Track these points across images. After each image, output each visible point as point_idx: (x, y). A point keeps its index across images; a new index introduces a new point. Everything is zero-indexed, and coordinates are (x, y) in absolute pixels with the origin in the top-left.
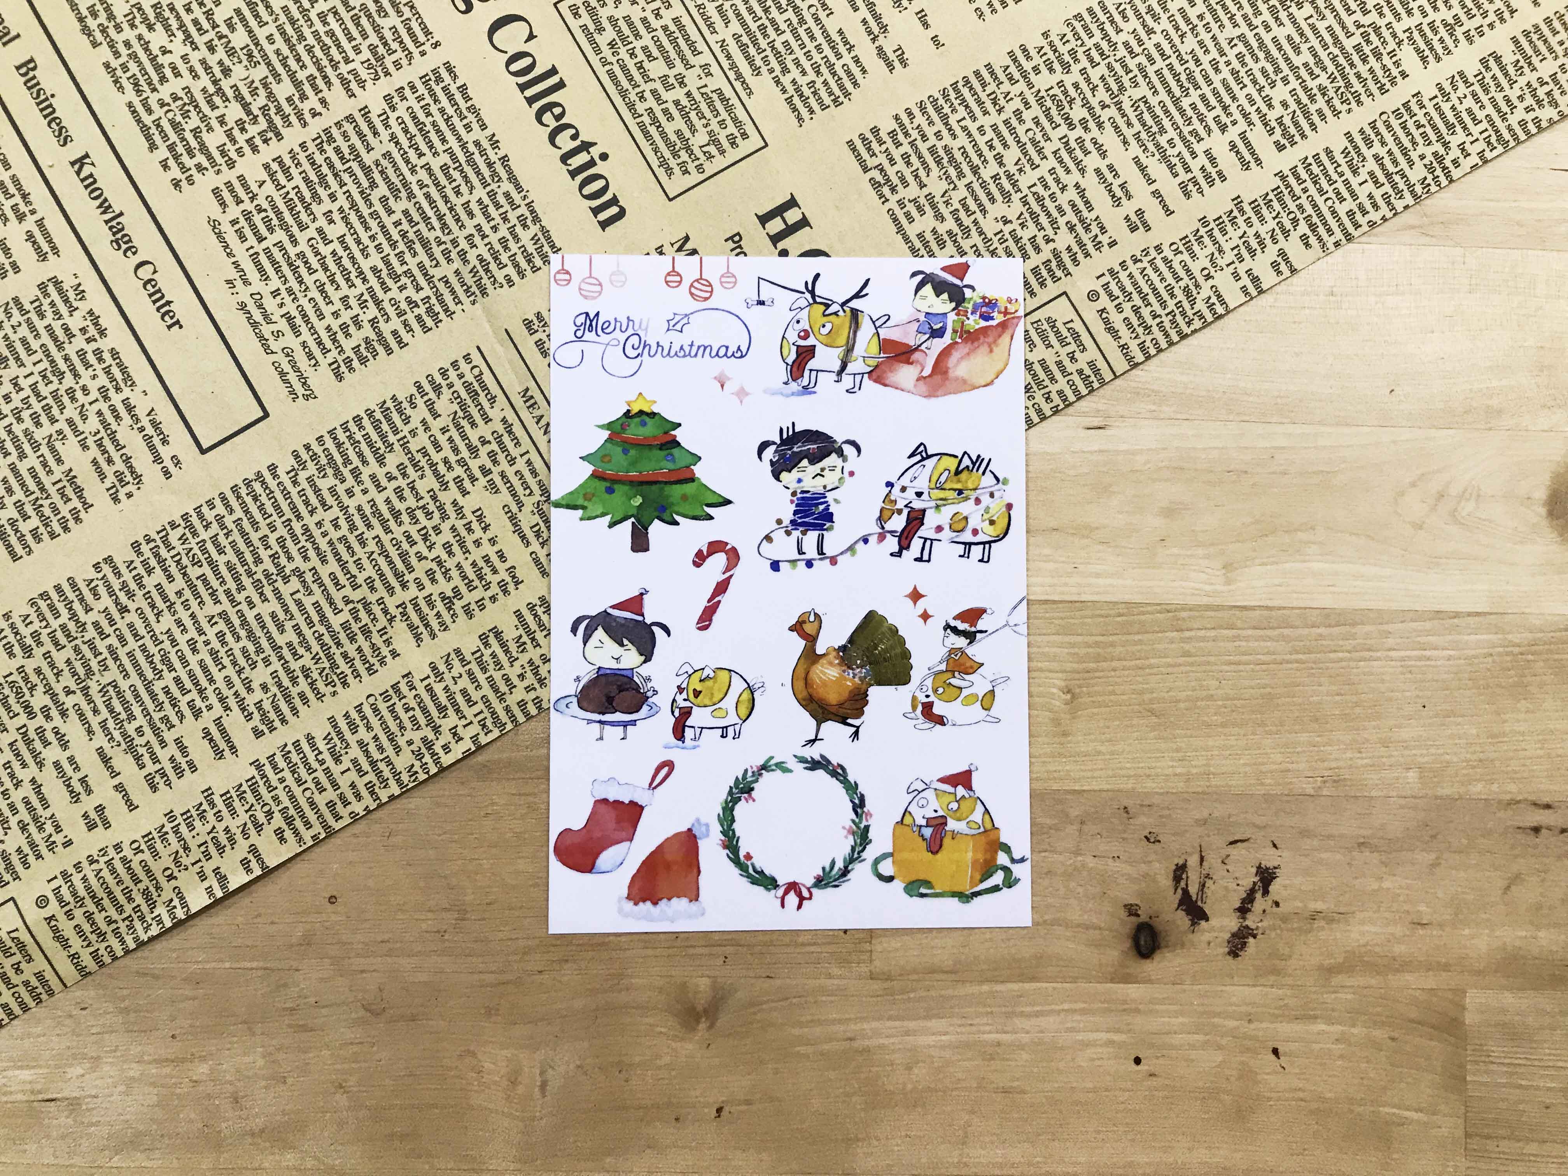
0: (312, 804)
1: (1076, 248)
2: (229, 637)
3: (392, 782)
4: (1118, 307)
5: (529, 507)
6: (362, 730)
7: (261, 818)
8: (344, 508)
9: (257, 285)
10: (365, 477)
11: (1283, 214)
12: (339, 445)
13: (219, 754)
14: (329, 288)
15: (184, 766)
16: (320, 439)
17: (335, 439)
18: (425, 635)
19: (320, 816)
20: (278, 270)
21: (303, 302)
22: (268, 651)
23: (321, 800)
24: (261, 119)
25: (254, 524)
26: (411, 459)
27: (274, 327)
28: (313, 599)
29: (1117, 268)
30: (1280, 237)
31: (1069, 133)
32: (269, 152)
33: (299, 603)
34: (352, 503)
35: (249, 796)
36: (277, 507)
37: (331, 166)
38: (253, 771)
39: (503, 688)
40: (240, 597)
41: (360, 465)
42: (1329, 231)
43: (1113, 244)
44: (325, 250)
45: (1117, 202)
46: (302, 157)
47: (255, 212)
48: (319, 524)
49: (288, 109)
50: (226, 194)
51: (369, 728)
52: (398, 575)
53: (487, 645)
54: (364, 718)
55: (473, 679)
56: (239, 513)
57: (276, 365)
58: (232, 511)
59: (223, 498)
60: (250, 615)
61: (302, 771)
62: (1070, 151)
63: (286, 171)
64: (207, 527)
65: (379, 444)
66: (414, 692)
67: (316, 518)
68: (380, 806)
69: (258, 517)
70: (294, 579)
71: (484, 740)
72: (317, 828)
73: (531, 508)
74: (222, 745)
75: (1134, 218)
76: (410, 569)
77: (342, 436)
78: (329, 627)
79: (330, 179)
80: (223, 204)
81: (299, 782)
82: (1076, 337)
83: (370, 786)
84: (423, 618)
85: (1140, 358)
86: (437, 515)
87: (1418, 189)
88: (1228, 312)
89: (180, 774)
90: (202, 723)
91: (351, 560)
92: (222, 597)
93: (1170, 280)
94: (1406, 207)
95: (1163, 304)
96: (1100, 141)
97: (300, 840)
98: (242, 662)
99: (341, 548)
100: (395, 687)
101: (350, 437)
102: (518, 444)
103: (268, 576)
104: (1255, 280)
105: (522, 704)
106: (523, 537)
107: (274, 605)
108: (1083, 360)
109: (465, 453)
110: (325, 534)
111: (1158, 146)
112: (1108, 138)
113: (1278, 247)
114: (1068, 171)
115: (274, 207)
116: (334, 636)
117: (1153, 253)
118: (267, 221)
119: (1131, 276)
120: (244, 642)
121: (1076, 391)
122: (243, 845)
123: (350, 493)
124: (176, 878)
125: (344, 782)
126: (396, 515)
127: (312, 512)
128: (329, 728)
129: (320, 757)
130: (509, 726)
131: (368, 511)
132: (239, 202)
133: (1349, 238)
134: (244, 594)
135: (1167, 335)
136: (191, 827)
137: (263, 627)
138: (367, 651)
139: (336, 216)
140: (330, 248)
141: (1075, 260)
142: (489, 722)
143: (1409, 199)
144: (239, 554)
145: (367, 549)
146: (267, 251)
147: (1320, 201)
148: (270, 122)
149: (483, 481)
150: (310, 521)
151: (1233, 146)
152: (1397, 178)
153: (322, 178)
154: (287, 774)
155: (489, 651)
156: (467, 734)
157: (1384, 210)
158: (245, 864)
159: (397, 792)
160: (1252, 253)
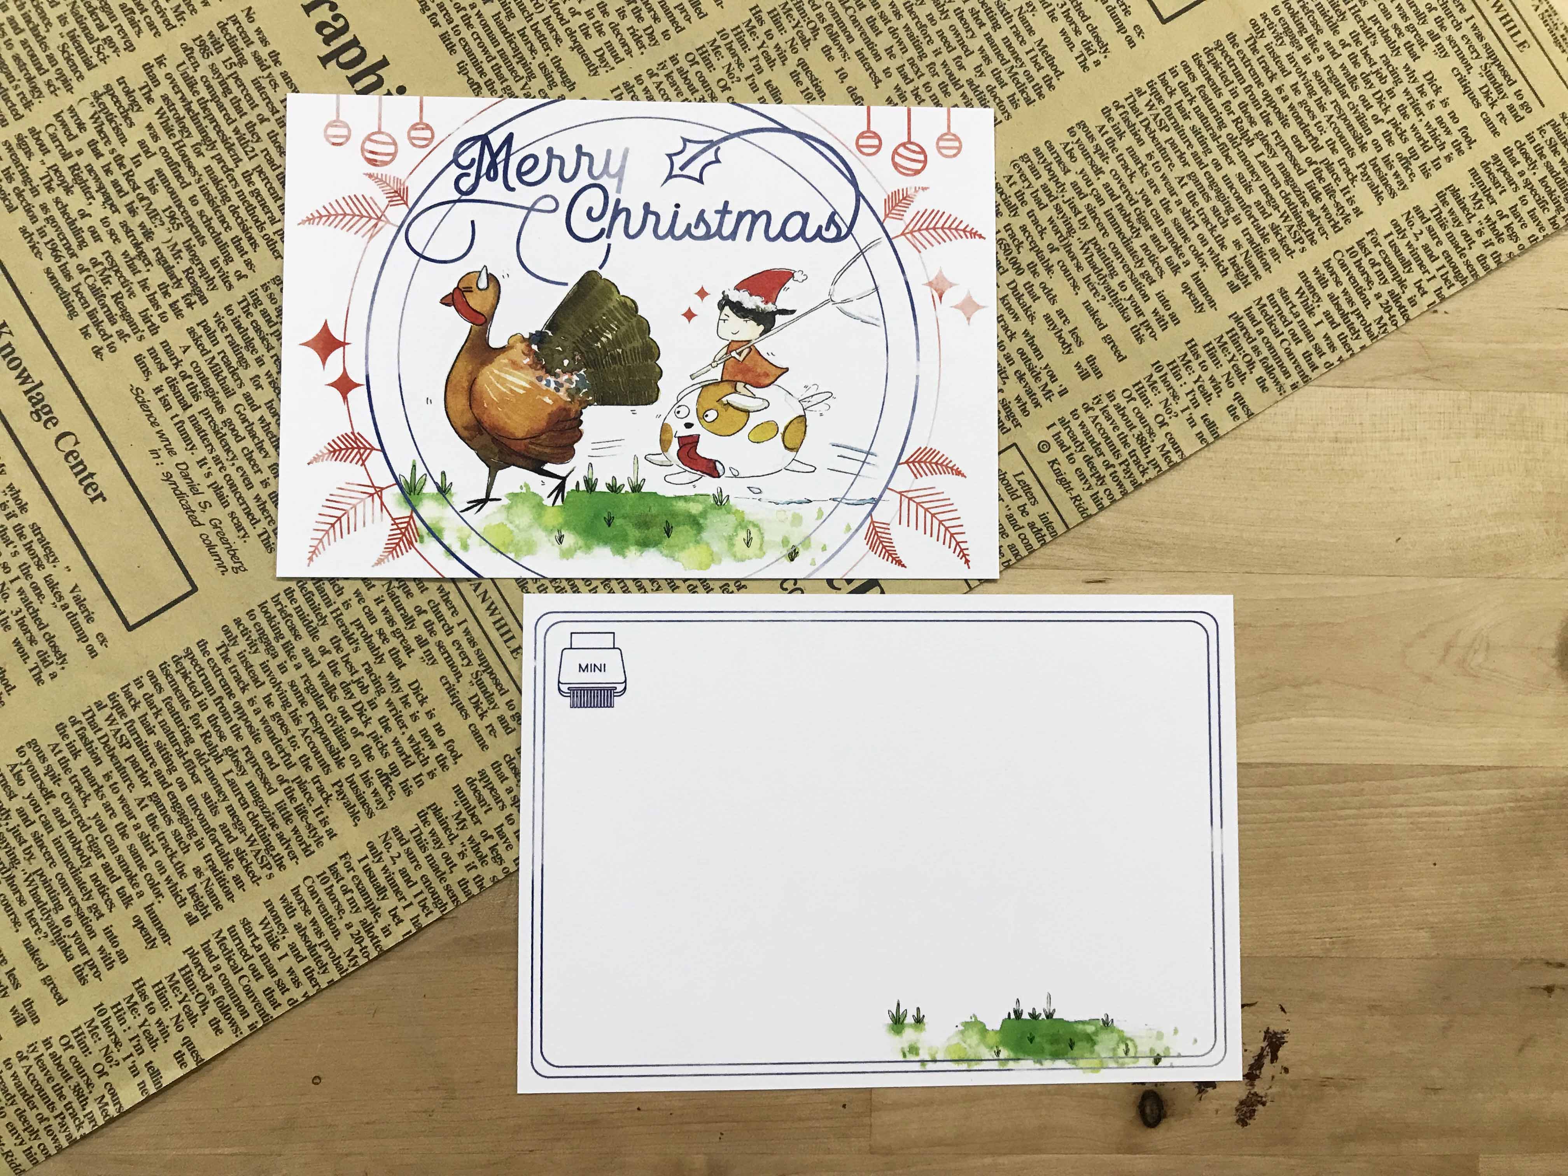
0: (249, 991)
1: (1025, 398)
2: (160, 821)
3: (331, 967)
4: (1070, 458)
5: (467, 678)
6: (299, 913)
7: (196, 1009)
8: (277, 685)
9: (183, 455)
10: (298, 652)
11: (1239, 357)
12: (270, 619)
13: (151, 943)
14: (257, 456)
15: (114, 956)
16: (251, 614)
17: (266, 612)
18: (362, 814)
19: (257, 1004)
20: (204, 438)
21: (231, 470)
22: (201, 833)
23: (258, 988)
24: (185, 282)
25: (185, 703)
26: (345, 632)
27: (201, 498)
28: (246, 779)
29: (1069, 417)
30: (1236, 380)
31: (1017, 278)
32: (192, 316)
33: (232, 784)
34: (284, 679)
35: (183, 987)
36: (207, 684)
37: (258, 329)
38: (186, 960)
39: (444, 867)
40: (171, 779)
41: (292, 639)
42: (1286, 373)
43: (1063, 392)
44: (253, 417)
45: (1067, 348)
46: (227, 320)
47: (179, 379)
48: (251, 701)
49: (212, 272)
50: (149, 362)
51: (307, 911)
52: (333, 753)
53: (425, 822)
54: (301, 901)
55: (413, 858)
56: (168, 691)
57: (204, 538)
58: (161, 690)
59: (152, 676)
60: (182, 797)
61: (238, 959)
62: (1019, 297)
63: (211, 335)
64: (135, 707)
65: (312, 617)
66: (352, 873)
67: (248, 695)
68: (320, 991)
69: (188, 695)
70: (226, 758)
71: (424, 921)
72: (254, 1017)
73: (469, 678)
74: (154, 933)
75: (1085, 365)
76: (346, 746)
77: (273, 610)
78: (263, 808)
79: (257, 342)
80: (147, 372)
81: (235, 969)
82: (1027, 489)
83: (309, 972)
84: (360, 797)
85: (1093, 509)
86: (372, 689)
87: (1375, 329)
88: (1184, 459)
89: (110, 966)
90: (131, 911)
91: (285, 738)
92: (153, 779)
93: (1123, 428)
94: (1363, 348)
95: (1116, 453)
96: (1049, 286)
97: (237, 1030)
98: (174, 845)
99: (275, 726)
100: (333, 868)
101: (281, 611)
102: (455, 613)
103: (199, 756)
104: (1211, 426)
105: (463, 883)
106: (461, 709)
107: (206, 786)
108: (1034, 514)
109: (400, 624)
110: (257, 712)
111: (1109, 289)
112: (1058, 283)
113: (1233, 391)
114: (1016, 318)
115: (199, 373)
116: (269, 817)
117: (1105, 401)
118: (192, 388)
119: (1083, 426)
120: (176, 825)
121: (1028, 545)
122: (176, 1038)
123: (282, 668)
124: (107, 1074)
125: (282, 968)
126: (331, 690)
127: (243, 690)
128: (265, 912)
129: (256, 943)
130: (450, 906)
131: (302, 687)
132: (163, 368)
133: (1306, 379)
134: (175, 775)
135: (1120, 485)
136: (121, 1020)
137: (196, 809)
138: (304, 832)
139: (264, 381)
140: (258, 414)
141: (1025, 411)
142: (430, 903)
143: (1365, 339)
144: (170, 734)
145: (300, 727)
146: (193, 419)
147: (1275, 342)
148: (194, 285)
149: (419, 652)
150: (242, 698)
151: (1186, 288)
152: (1353, 318)
153: (249, 343)
154: (222, 961)
155: (429, 829)
156: (407, 915)
157: (1341, 351)
158: (179, 1057)
159: (337, 977)
160: (1208, 397)
